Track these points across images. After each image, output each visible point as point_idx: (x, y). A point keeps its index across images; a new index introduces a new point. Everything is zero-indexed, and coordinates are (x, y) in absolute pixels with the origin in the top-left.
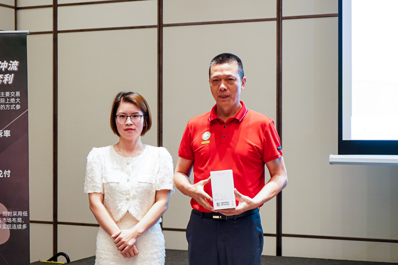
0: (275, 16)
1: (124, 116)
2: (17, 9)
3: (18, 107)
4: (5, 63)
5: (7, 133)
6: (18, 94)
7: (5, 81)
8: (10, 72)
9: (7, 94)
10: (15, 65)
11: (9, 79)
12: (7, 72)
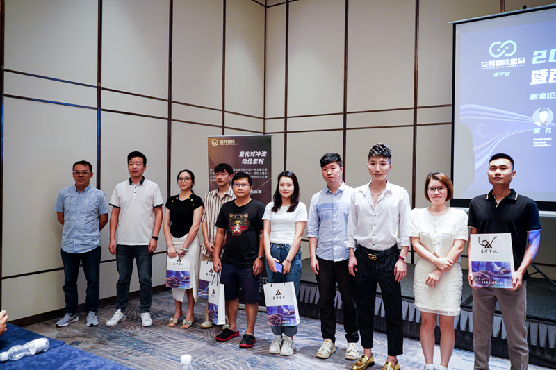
0: (412, 124)
1: (433, 188)
2: (265, 119)
3: (266, 177)
4: (260, 152)
5: (260, 191)
6: (266, 170)
7: (259, 163)
8: (262, 158)
9: (260, 169)
10: (264, 154)
11: (261, 161)
12: (260, 157)
